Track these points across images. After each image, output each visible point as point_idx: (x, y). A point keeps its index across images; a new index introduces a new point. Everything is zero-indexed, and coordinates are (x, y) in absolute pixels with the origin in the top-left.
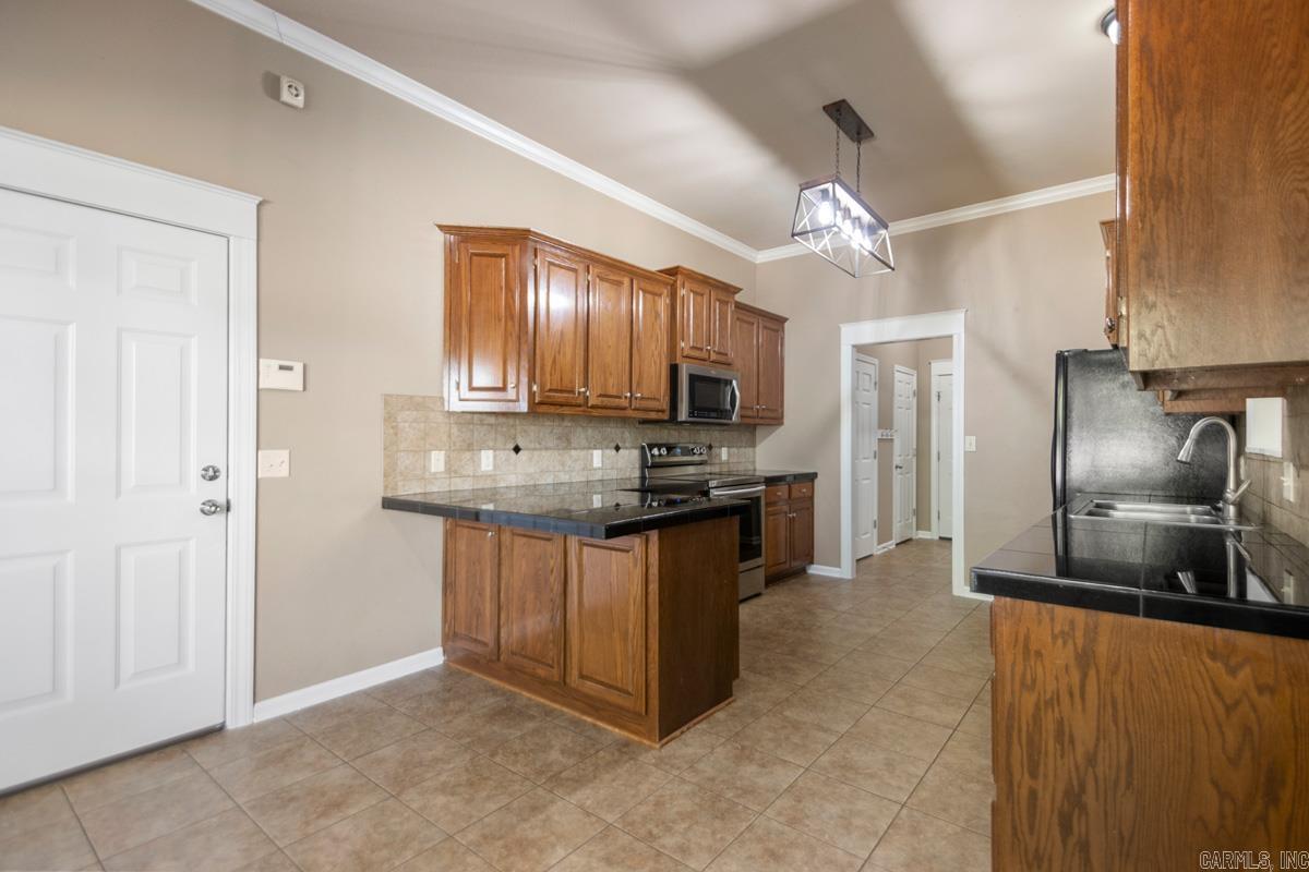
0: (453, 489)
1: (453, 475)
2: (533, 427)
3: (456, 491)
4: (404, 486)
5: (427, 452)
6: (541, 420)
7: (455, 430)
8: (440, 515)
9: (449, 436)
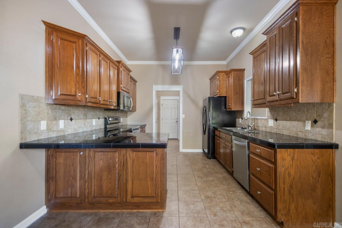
0: (49, 137)
1: (49, 131)
2: (76, 111)
3: (51, 138)
4: (29, 137)
5: (39, 121)
6: (79, 108)
7: (50, 111)
8: (44, 148)
9: (48, 114)
